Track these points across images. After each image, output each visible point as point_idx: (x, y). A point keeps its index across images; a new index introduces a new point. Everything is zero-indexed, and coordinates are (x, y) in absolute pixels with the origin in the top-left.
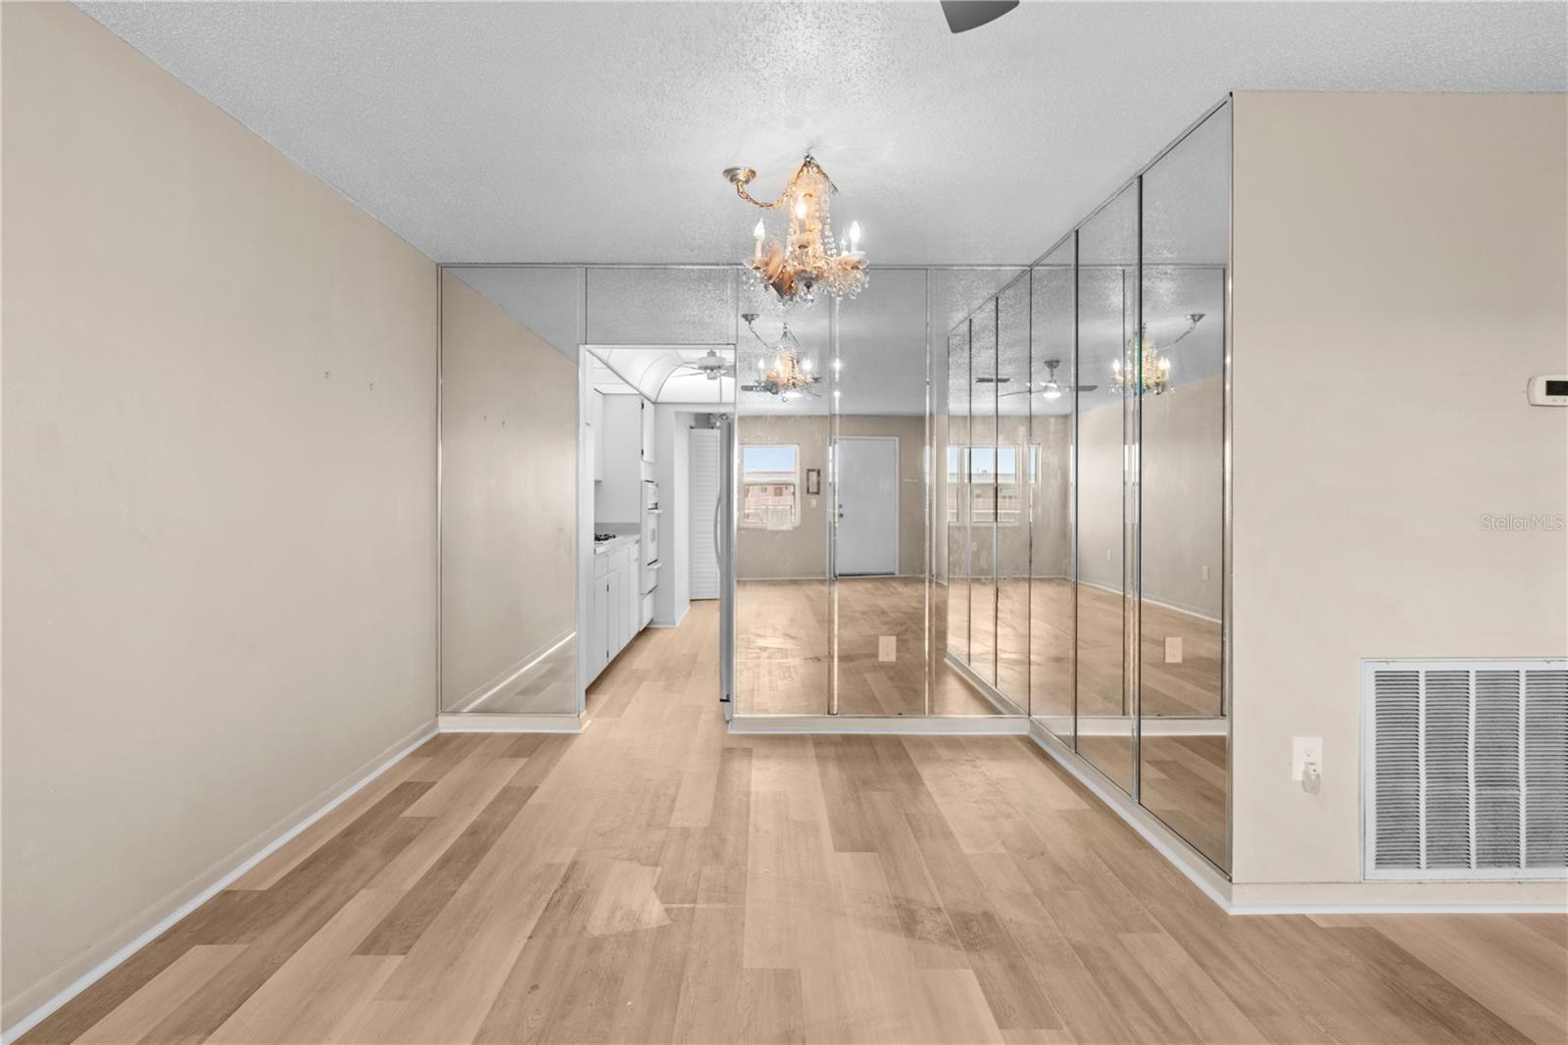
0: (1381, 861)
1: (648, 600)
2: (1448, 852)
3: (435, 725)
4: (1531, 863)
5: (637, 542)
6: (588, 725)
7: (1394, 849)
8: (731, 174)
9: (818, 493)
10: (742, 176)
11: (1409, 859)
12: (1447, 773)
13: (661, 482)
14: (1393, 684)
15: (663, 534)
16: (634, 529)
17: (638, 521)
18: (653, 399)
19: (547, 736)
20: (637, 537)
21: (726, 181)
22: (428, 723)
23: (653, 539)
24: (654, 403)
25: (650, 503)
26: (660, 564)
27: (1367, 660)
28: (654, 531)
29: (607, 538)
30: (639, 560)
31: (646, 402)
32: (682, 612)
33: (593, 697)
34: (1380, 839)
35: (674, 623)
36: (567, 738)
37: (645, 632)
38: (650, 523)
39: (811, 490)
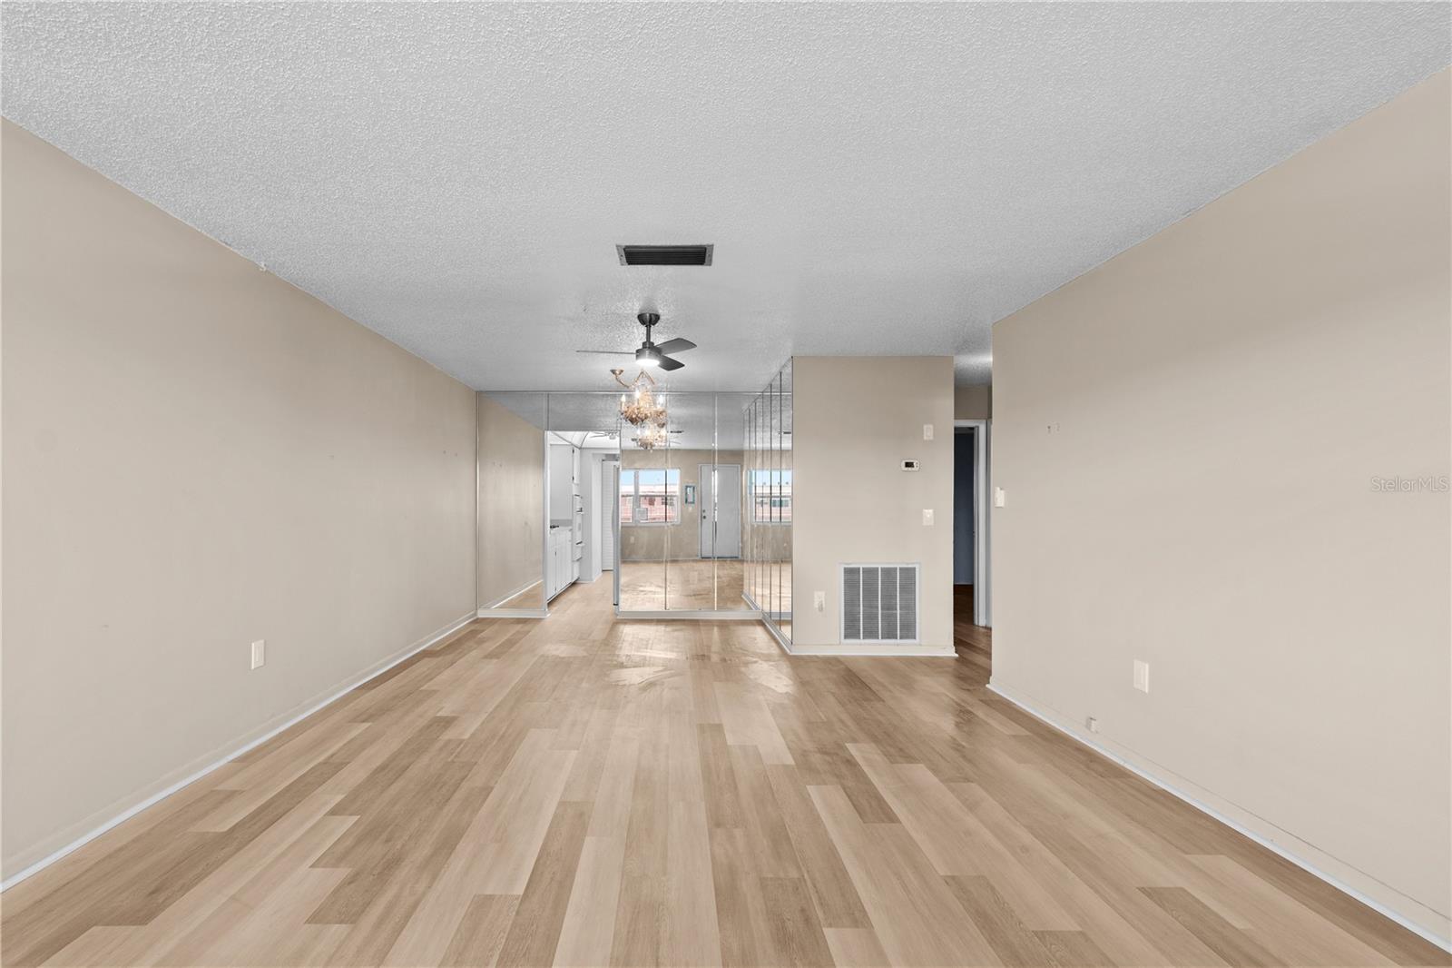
0: (846, 637)
1: (577, 565)
2: (871, 633)
3: (475, 614)
4: (901, 638)
5: (571, 530)
6: (549, 616)
7: (851, 631)
8: (613, 372)
9: (693, 503)
10: (617, 372)
11: (856, 636)
12: (871, 605)
13: (584, 496)
14: (851, 573)
15: (586, 527)
16: (568, 523)
17: (570, 518)
18: (579, 445)
19: (529, 619)
20: (570, 527)
21: (611, 373)
22: (472, 613)
23: (579, 529)
24: (580, 448)
25: (578, 508)
26: (583, 544)
27: (841, 563)
28: (580, 525)
29: (554, 527)
30: (572, 541)
31: (575, 449)
32: (597, 575)
33: (551, 607)
34: (845, 629)
35: (592, 580)
36: (539, 620)
37: (574, 584)
38: (578, 520)
39: (689, 501)
